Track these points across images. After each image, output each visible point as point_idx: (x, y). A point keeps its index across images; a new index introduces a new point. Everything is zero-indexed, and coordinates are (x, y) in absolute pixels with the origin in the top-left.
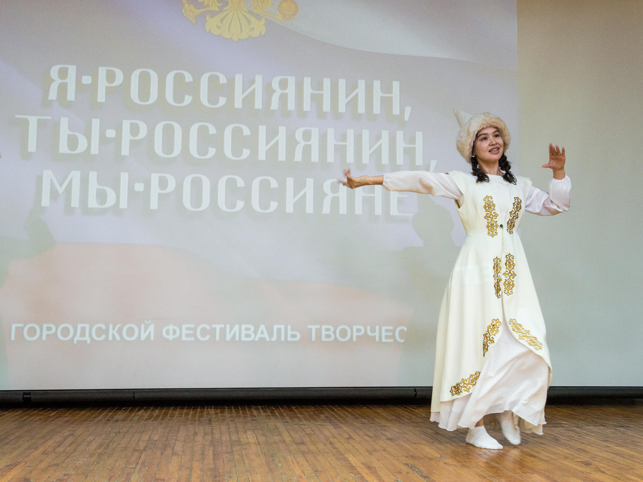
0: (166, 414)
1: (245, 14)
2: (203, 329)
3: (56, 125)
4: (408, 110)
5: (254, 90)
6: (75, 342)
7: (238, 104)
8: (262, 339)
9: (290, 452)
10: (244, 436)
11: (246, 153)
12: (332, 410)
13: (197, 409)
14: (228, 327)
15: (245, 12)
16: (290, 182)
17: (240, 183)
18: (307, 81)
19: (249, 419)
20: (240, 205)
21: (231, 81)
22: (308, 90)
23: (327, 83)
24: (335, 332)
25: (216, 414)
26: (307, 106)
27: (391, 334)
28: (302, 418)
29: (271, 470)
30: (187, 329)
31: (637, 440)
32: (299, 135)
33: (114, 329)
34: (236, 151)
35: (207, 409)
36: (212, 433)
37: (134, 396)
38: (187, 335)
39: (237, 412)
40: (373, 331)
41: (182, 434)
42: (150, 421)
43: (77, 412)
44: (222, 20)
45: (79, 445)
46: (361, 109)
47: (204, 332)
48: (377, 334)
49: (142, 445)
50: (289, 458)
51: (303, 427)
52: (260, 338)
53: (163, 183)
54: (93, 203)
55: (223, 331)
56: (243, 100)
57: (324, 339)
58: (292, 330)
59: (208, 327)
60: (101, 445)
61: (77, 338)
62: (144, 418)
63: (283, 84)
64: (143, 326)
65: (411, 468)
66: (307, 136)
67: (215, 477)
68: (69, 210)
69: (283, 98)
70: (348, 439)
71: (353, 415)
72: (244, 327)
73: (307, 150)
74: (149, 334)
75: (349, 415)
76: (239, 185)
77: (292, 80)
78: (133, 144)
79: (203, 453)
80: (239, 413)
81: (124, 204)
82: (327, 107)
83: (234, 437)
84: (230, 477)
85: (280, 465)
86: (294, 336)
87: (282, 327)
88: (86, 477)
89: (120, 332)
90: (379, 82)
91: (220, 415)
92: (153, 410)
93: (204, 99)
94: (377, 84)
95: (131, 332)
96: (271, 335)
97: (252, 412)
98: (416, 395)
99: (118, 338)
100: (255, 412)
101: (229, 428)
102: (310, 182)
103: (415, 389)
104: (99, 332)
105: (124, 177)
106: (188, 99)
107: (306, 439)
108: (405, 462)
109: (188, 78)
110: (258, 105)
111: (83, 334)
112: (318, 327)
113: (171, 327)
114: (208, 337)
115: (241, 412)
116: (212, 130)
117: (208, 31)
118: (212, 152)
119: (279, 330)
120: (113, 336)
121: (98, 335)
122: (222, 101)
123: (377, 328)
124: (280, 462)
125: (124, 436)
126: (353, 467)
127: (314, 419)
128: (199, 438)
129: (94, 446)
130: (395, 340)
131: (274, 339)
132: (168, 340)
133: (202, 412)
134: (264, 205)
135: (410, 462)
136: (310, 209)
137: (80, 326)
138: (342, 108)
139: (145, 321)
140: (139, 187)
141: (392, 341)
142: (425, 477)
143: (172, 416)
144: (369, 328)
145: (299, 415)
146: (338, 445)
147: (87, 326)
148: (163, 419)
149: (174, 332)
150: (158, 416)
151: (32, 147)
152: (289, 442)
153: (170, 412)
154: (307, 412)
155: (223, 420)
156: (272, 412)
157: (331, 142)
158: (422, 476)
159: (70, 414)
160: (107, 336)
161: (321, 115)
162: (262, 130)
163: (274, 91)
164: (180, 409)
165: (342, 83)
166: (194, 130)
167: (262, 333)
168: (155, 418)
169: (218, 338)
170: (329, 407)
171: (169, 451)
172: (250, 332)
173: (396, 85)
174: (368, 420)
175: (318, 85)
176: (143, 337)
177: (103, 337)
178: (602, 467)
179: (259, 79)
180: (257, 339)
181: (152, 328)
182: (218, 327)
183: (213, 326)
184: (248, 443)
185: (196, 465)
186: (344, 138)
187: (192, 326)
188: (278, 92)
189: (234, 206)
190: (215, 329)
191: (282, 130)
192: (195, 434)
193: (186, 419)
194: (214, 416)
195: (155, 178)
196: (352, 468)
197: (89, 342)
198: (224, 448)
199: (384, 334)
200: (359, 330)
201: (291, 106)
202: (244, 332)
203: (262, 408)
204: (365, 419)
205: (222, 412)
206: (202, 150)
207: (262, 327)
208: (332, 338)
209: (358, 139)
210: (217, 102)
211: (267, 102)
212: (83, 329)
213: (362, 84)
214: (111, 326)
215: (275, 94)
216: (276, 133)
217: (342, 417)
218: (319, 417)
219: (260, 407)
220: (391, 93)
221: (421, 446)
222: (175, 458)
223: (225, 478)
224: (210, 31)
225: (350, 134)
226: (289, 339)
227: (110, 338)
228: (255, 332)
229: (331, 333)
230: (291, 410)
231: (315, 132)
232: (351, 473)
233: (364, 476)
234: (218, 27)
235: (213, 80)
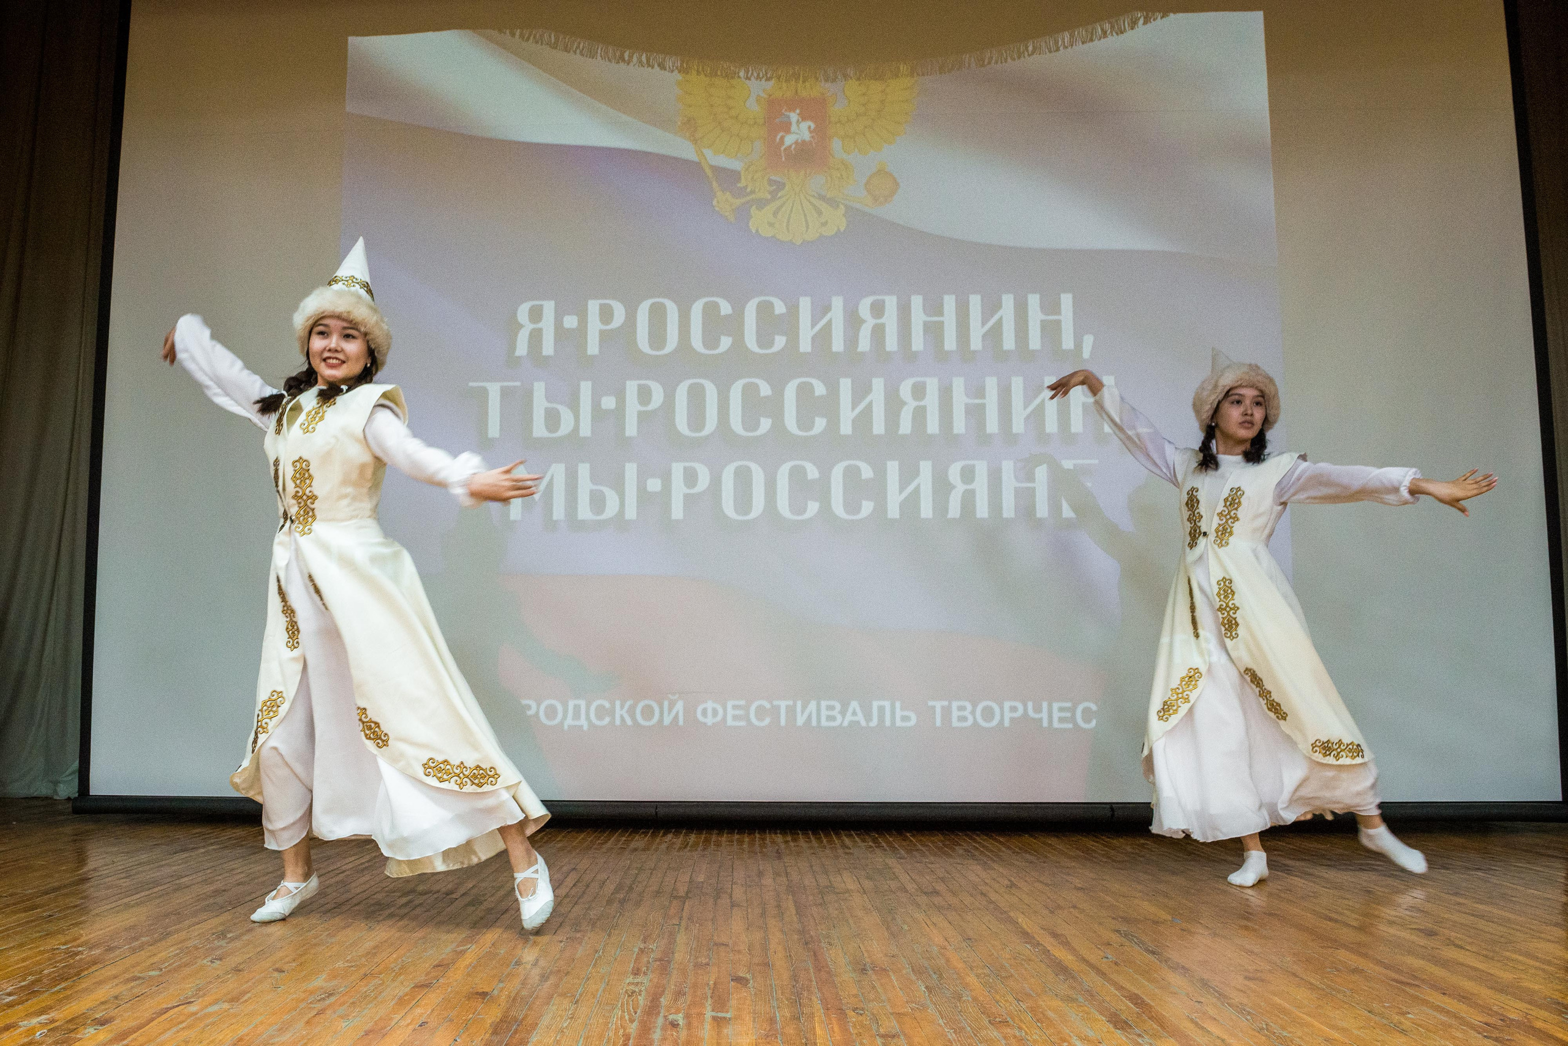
0: (707, 841)
1: (812, 200)
2: (760, 708)
3: (529, 394)
4: (1088, 341)
5: (830, 321)
6: (566, 727)
7: (805, 345)
8: (854, 724)
9: (918, 906)
10: (839, 879)
11: (820, 424)
12: (971, 838)
13: (754, 834)
14: (799, 704)
15: (814, 196)
16: (893, 468)
17: (812, 472)
18: (917, 302)
19: (840, 851)
20: (813, 508)
21: (793, 310)
22: (918, 317)
23: (950, 302)
24: (973, 713)
25: (787, 842)
26: (918, 343)
27: (1068, 715)
28: (927, 853)
29: (893, 935)
30: (735, 707)
31: (1509, 892)
32: (905, 390)
33: (622, 707)
34: (805, 423)
35: (770, 833)
36: (787, 874)
37: (656, 813)
38: (735, 718)
39: (819, 839)
40: (1038, 709)
41: (740, 874)
42: (686, 850)
43: (574, 833)
44: (775, 214)
45: (588, 886)
46: (1009, 342)
47: (761, 712)
48: (1044, 715)
49: (682, 890)
50: (917, 915)
51: (930, 866)
52: (852, 724)
53: (691, 478)
54: (584, 512)
55: (791, 711)
56: (813, 338)
57: (955, 723)
58: (902, 709)
59: (768, 705)
60: (619, 888)
61: (569, 721)
62: (675, 846)
63: (878, 309)
64: (666, 703)
65: (1126, 936)
66: (919, 391)
67: (806, 944)
68: (550, 525)
69: (879, 332)
70: (1011, 887)
71: (1009, 848)
72: (824, 704)
73: (920, 414)
74: (676, 717)
75: (1004, 849)
76: (810, 476)
77: (891, 303)
78: (642, 417)
79: (779, 906)
80: (822, 842)
81: (631, 513)
82: (950, 343)
83: (823, 881)
84: (830, 944)
85: (906, 927)
86: (905, 718)
87: (887, 704)
88: (609, 935)
89: (631, 712)
90: (1038, 296)
91: (792, 844)
92: (686, 835)
93: (751, 341)
94: (1034, 301)
95: (648, 712)
96: (868, 717)
97: (842, 841)
98: (1113, 815)
99: (629, 722)
100: (847, 841)
101: (811, 866)
102: (926, 468)
103: (1112, 806)
104: (601, 712)
105: (631, 471)
106: (726, 342)
107: (940, 887)
108: (1117, 928)
109: (725, 308)
110: (838, 345)
111: (577, 715)
112: (946, 703)
113: (710, 705)
114: (767, 721)
115: (825, 841)
116: (765, 390)
117: (754, 232)
118: (765, 424)
119: (881, 709)
120: (622, 717)
121: (600, 717)
122: (780, 342)
123: (1045, 705)
124: (905, 922)
125: (651, 874)
126: (1027, 933)
127: (945, 853)
128: (768, 881)
129: (610, 887)
130: (1075, 724)
131: (874, 723)
132: (705, 724)
133: (763, 839)
134: (852, 506)
135: (1124, 928)
136: (926, 510)
137: (571, 704)
138: (976, 343)
139: (670, 696)
140: (654, 485)
141: (1070, 726)
142: (1153, 953)
143: (718, 844)
144: (1030, 705)
145: (920, 847)
146: (993, 896)
147: (582, 703)
148: (704, 849)
149: (715, 712)
150: (696, 844)
151: (494, 430)
152: (913, 890)
153: (714, 838)
154: (933, 842)
155: (798, 854)
156: (875, 841)
157: (960, 399)
158: (1147, 950)
159: (564, 837)
160: (614, 718)
161: (941, 355)
162: (846, 385)
163: (863, 321)
164: (728, 834)
165: (975, 302)
166: (736, 393)
167: (854, 713)
168: (691, 847)
169: (783, 722)
170: (965, 835)
171: (725, 901)
172: (835, 713)
173: (1067, 300)
174: (1035, 856)
175: (934, 308)
176: (667, 720)
177: (607, 720)
178: (1456, 938)
179: (837, 303)
180: (846, 724)
181: (679, 706)
182: (783, 704)
183: (776, 703)
184: (848, 891)
185: (772, 922)
186: (980, 392)
187: (742, 703)
188: (870, 322)
189: (804, 510)
190: (779, 707)
191: (878, 385)
192: (760, 874)
193: (741, 849)
194: (783, 846)
195: (677, 470)
196: (1026, 936)
197: (585, 728)
198: (811, 898)
199: (1056, 715)
200: (1013, 709)
201: (892, 343)
202: (824, 713)
203: (856, 834)
204: (1032, 855)
205: (795, 840)
206: (750, 423)
207: (854, 705)
208: (970, 721)
209: (1005, 393)
210: (771, 344)
211: (852, 340)
212: (577, 708)
213: (1008, 301)
214: (618, 703)
215: (864, 326)
216: (868, 390)
217: (992, 851)
218: (954, 850)
219: (852, 832)
220: (1059, 313)
221: (1136, 901)
222: (735, 910)
223: (823, 945)
224: (757, 231)
225: (991, 385)
226: (899, 723)
227: (618, 722)
228: (843, 713)
229: (966, 713)
230: (905, 839)
231: (932, 385)
232: (1026, 943)
233: (1049, 948)
234: (771, 225)
235: (764, 310)
